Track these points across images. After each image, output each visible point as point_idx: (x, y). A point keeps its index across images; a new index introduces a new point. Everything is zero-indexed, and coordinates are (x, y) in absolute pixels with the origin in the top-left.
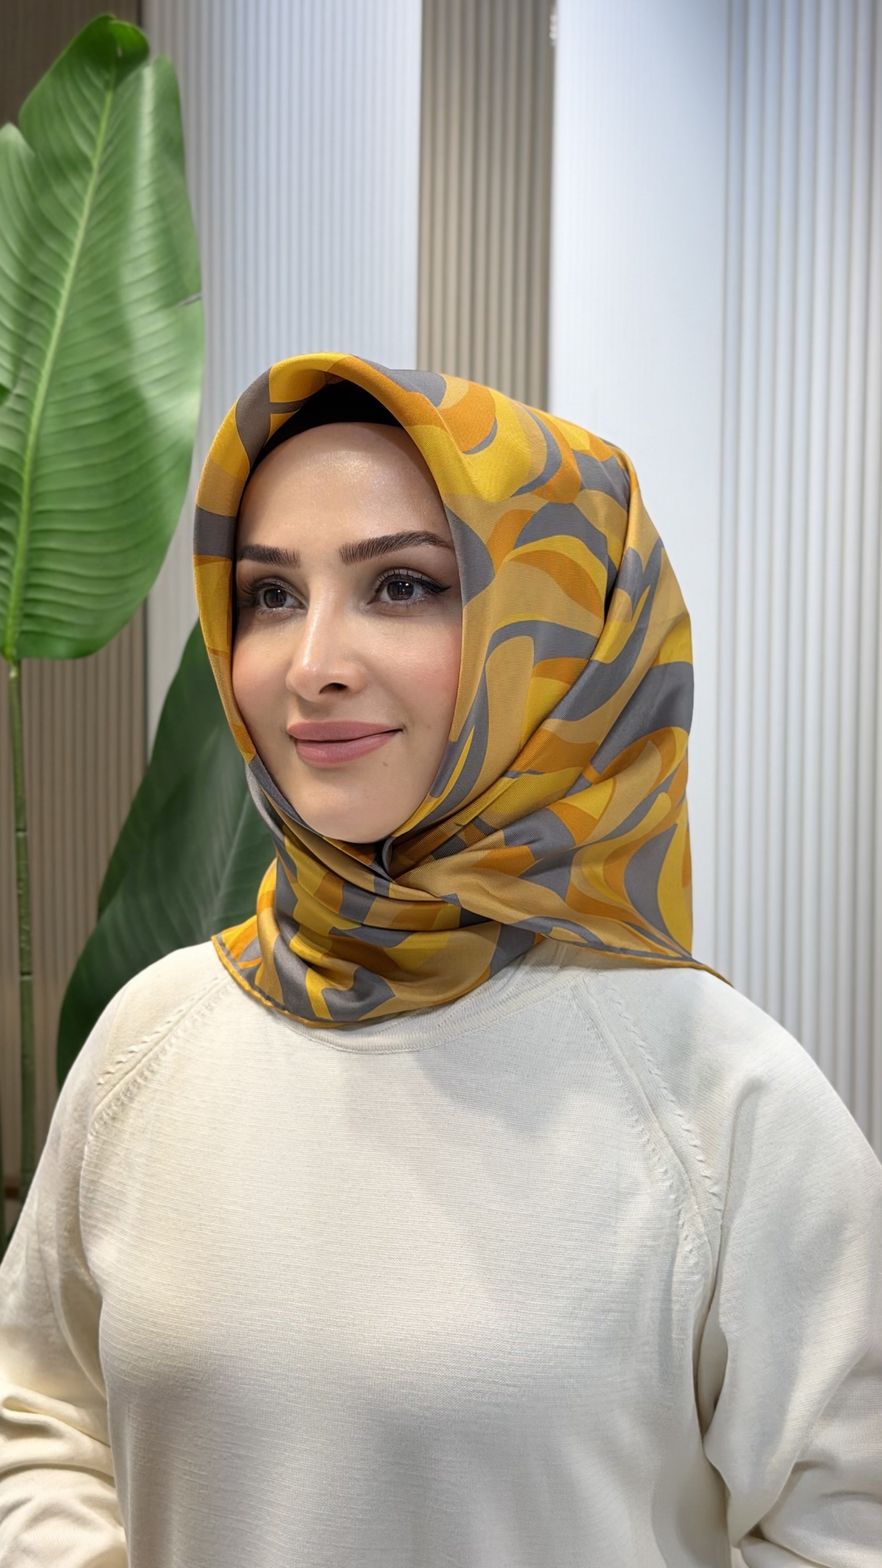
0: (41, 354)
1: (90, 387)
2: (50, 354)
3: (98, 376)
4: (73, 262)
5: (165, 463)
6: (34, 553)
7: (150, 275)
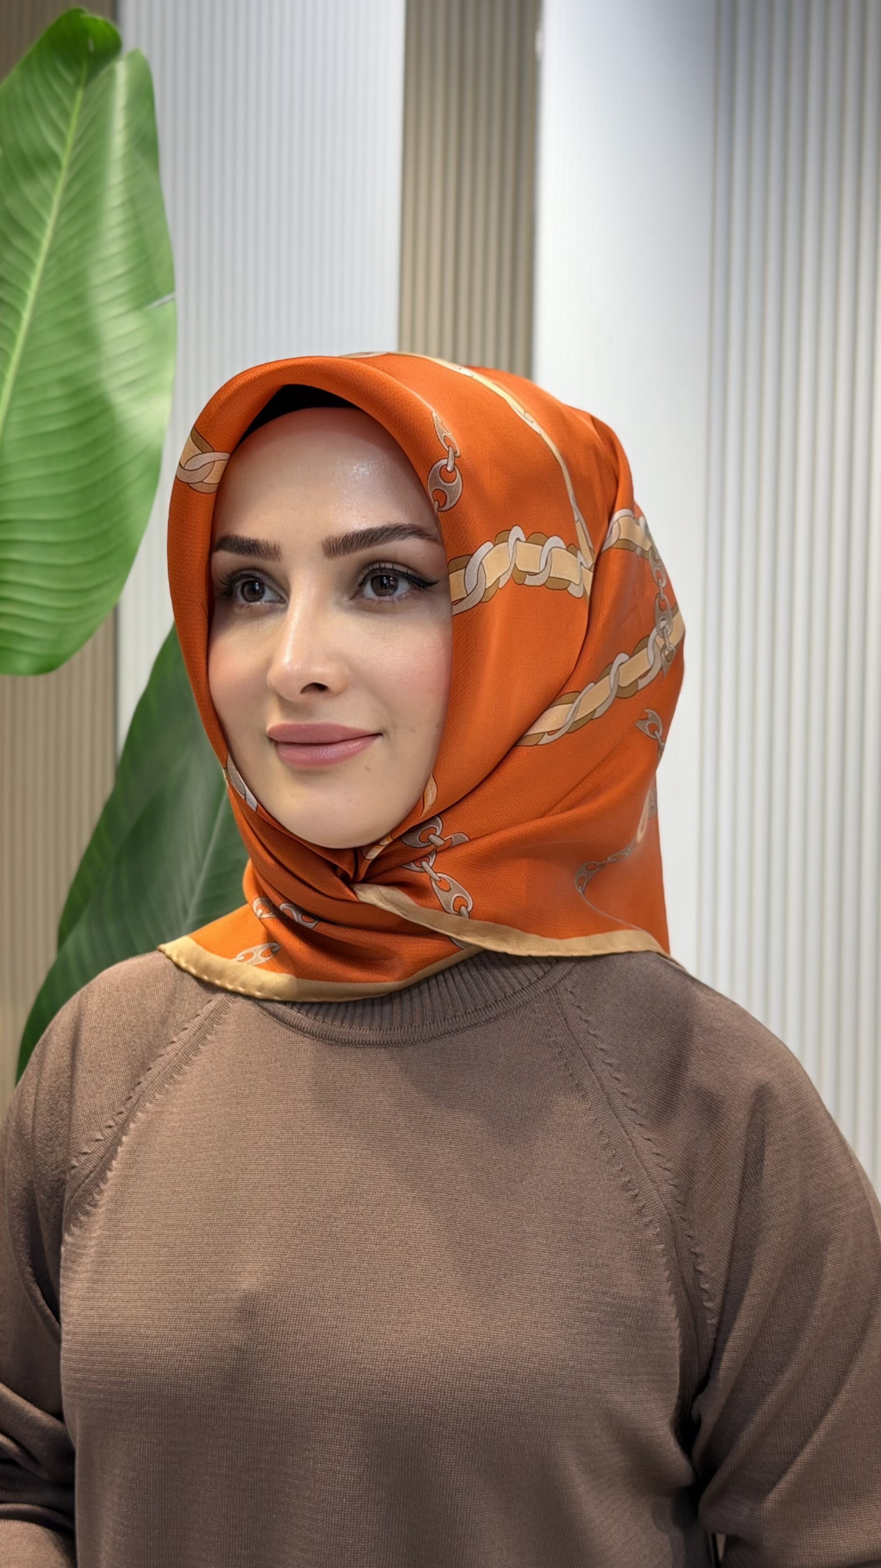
0: (6, 359)
1: (56, 392)
2: (15, 358)
3: (66, 380)
4: (40, 262)
5: (134, 471)
7: (119, 276)
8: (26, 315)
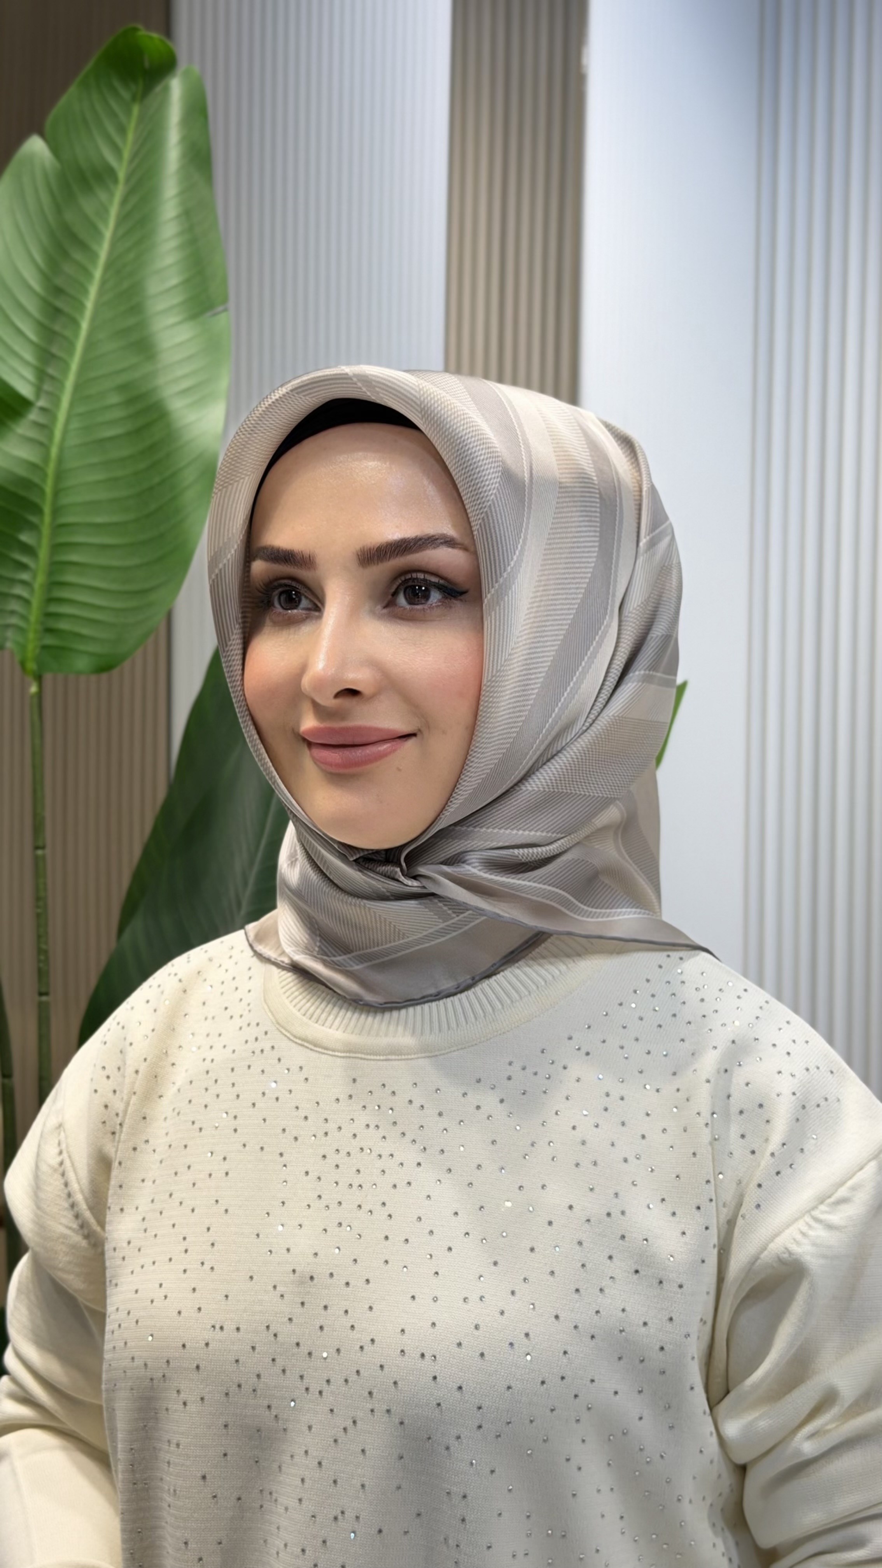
0: (65, 367)
1: (114, 399)
2: (74, 366)
3: (122, 388)
4: (98, 274)
5: (190, 476)
6: (56, 567)
7: (175, 287)
8: (85, 325)
